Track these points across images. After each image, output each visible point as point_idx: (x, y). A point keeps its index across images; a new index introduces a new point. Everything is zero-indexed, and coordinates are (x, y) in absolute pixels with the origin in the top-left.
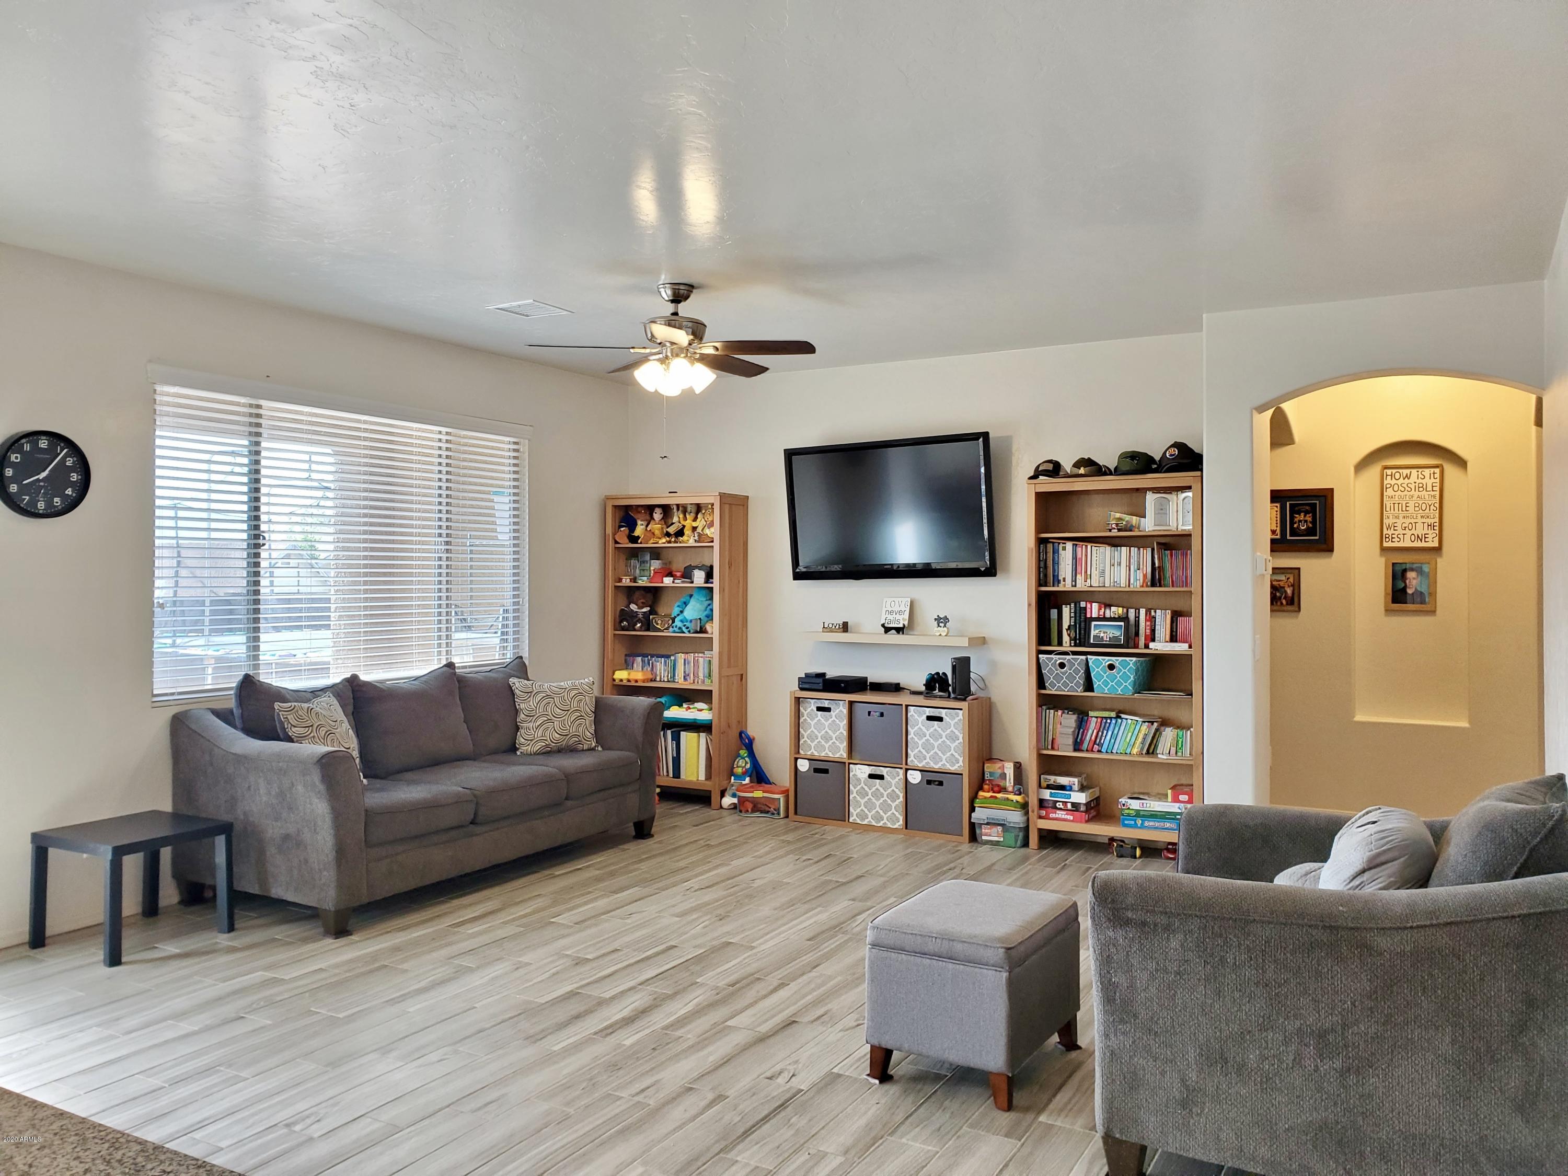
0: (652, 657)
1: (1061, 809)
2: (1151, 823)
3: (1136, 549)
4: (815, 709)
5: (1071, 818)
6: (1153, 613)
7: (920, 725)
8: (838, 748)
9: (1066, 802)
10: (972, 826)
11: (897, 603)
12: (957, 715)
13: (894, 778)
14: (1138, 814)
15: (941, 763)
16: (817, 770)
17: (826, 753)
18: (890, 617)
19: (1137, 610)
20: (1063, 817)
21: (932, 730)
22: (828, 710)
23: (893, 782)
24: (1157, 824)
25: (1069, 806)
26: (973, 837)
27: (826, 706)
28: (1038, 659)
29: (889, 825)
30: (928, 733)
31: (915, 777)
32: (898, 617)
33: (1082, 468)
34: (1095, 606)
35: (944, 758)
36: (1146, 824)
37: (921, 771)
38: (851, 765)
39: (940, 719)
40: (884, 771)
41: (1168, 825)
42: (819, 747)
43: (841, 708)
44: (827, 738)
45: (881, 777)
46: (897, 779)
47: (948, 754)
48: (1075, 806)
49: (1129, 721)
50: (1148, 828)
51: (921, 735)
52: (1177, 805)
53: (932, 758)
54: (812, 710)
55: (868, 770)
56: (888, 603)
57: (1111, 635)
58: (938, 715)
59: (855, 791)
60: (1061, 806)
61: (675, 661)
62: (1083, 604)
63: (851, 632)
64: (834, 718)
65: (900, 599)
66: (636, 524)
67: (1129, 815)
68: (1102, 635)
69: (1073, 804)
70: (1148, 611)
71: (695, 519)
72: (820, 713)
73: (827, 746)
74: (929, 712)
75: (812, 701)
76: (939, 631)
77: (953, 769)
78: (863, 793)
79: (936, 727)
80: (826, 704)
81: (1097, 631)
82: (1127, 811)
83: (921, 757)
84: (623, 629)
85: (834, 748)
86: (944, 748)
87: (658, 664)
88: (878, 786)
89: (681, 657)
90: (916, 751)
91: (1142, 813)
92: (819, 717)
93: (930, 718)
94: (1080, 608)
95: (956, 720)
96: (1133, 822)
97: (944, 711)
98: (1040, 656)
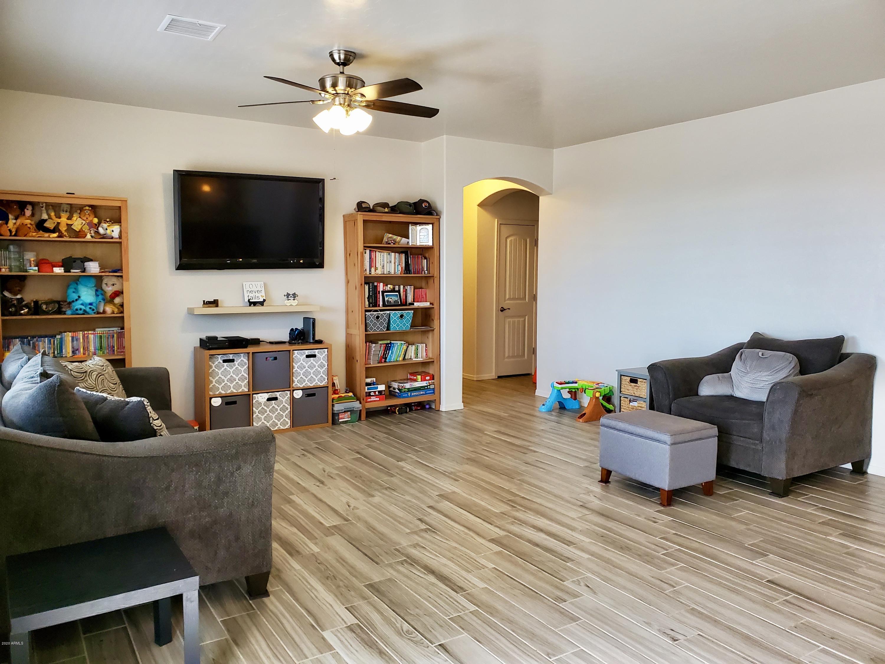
0: (33, 337)
1: (373, 396)
2: (415, 394)
3: (398, 254)
4: (222, 362)
5: (378, 399)
6: (406, 288)
7: (302, 362)
8: (240, 386)
9: (375, 392)
10: (334, 415)
11: (254, 285)
12: (324, 352)
13: (284, 398)
14: (409, 390)
15: (314, 383)
16: (227, 404)
17: (232, 390)
18: (251, 295)
19: (399, 286)
20: (374, 399)
21: (309, 363)
22: (232, 361)
23: (284, 400)
24: (417, 393)
25: (377, 393)
26: (334, 422)
27: (231, 358)
28: (365, 315)
29: (282, 428)
30: (307, 366)
31: (298, 394)
32: (257, 295)
33: (386, 209)
34: (381, 284)
35: (317, 379)
36: (413, 394)
37: (302, 389)
38: (254, 395)
39: (314, 356)
40: (278, 394)
41: (422, 393)
42: (226, 387)
43: (242, 358)
44: (231, 380)
45: (276, 399)
46: (286, 398)
47: (319, 376)
48: (380, 392)
49: (399, 344)
50: (414, 396)
51: (302, 367)
52: (425, 382)
53: (310, 380)
54: (219, 362)
55: (266, 396)
56: (247, 286)
57: (394, 300)
58: (314, 354)
59: (257, 411)
60: (373, 394)
61: (61, 339)
62: (376, 284)
63: (220, 307)
64: (237, 366)
65: (256, 283)
66: (9, 219)
67: (405, 392)
68: (390, 300)
69: (379, 392)
70: (404, 287)
71: (69, 218)
72: (225, 364)
73: (232, 386)
74: (307, 352)
75: (220, 357)
76: (290, 303)
77: (322, 384)
78: (263, 412)
79: (312, 361)
80: (231, 357)
81: (387, 298)
82: (403, 390)
83: (301, 381)
84: (11, 314)
85: (238, 386)
86: (317, 373)
87: (41, 343)
88: (274, 405)
89: (68, 336)
90: (299, 378)
91: (410, 389)
92: (225, 367)
93: (308, 356)
94: (375, 286)
95: (324, 355)
96: (407, 395)
97: (317, 351)
98: (366, 313)
